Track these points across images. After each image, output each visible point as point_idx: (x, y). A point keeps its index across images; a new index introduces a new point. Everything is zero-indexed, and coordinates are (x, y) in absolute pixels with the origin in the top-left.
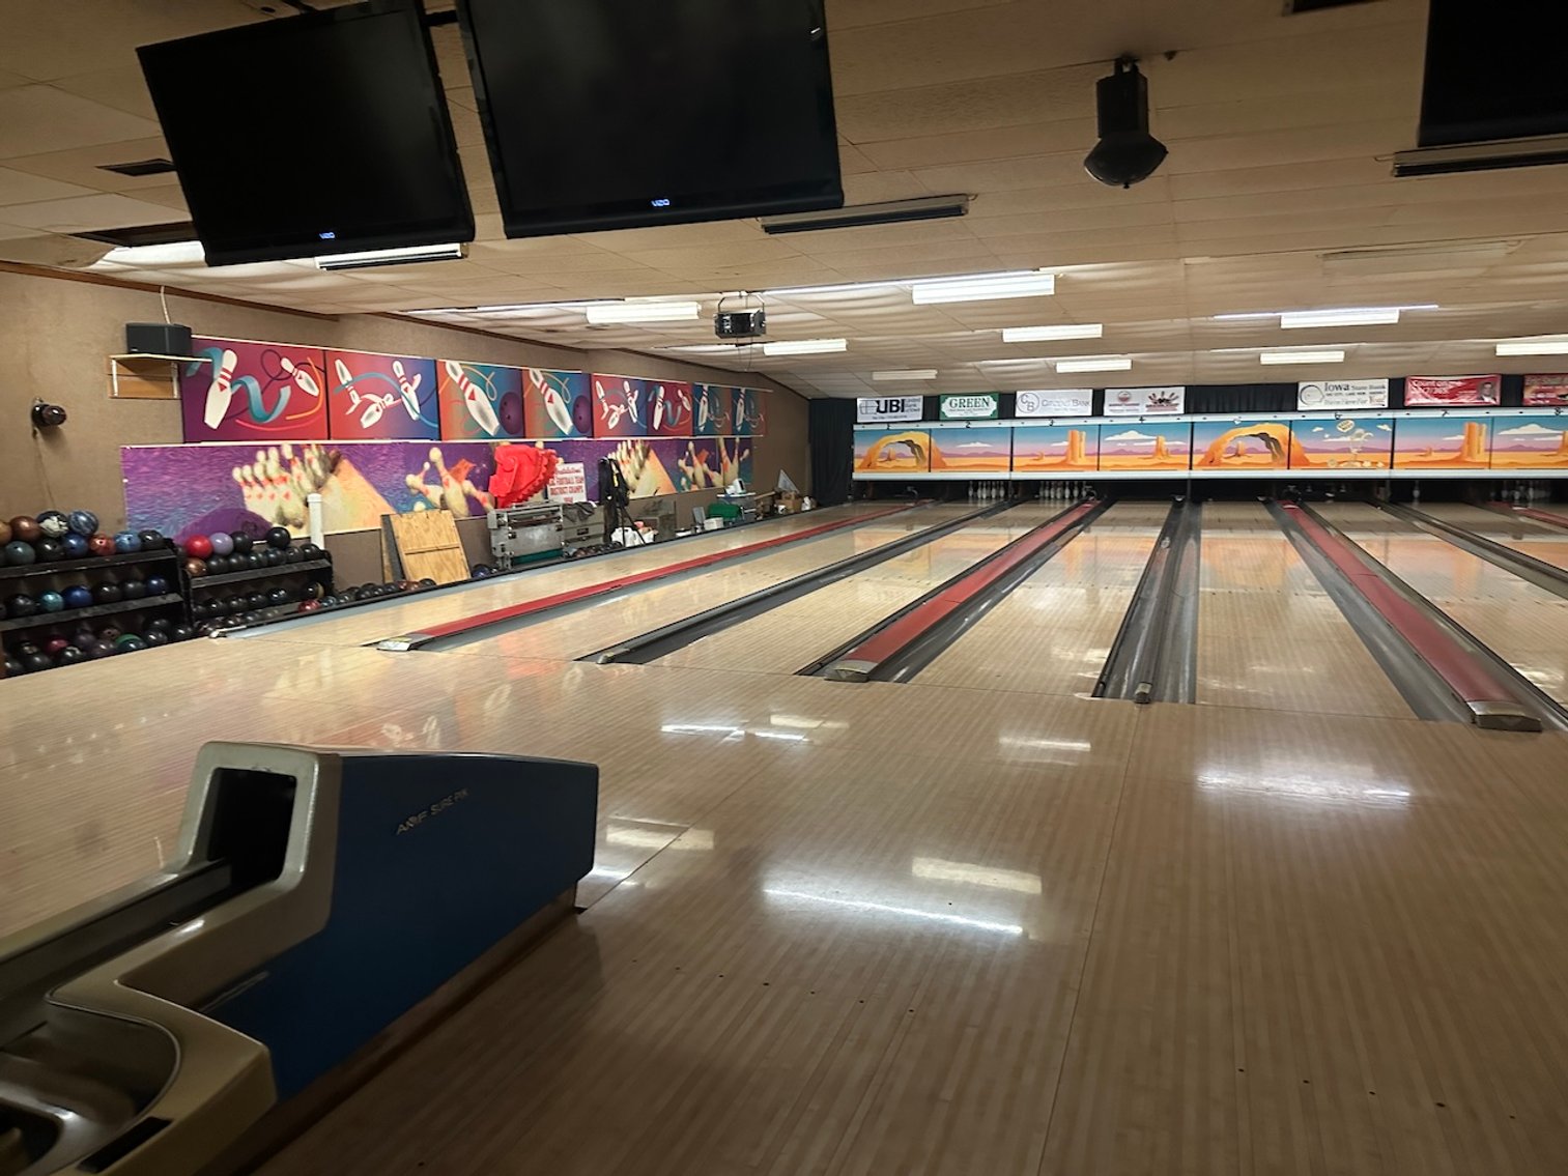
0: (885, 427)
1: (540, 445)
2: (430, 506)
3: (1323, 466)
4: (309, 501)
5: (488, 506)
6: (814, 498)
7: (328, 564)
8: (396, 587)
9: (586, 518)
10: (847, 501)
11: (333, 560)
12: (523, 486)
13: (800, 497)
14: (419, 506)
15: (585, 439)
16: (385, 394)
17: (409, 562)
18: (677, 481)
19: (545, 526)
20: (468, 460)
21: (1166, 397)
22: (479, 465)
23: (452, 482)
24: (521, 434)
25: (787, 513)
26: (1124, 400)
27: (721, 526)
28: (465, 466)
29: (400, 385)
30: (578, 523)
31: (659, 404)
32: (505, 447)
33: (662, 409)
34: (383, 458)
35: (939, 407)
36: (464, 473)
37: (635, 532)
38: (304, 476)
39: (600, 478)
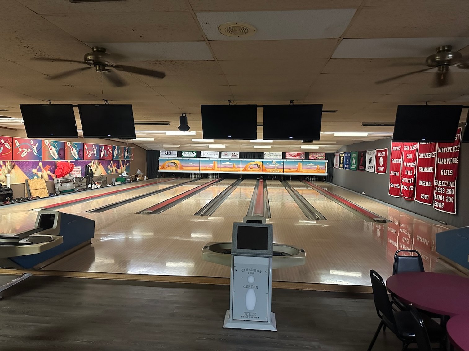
0: (167, 158)
1: (69, 162)
2: (38, 177)
3: (269, 171)
4: (7, 176)
5: (54, 178)
6: (148, 176)
7: (12, 192)
8: (29, 198)
9: (81, 181)
10: (157, 177)
11: (13, 191)
12: (64, 173)
13: (143, 176)
14: (35, 177)
15: (81, 160)
16: (28, 149)
17: (32, 192)
18: (107, 171)
19: (70, 183)
20: (49, 165)
21: (235, 154)
22: (52, 167)
23: (45, 171)
24: (64, 159)
25: (139, 180)
26: (226, 154)
27: (120, 184)
28: (48, 167)
29: (32, 146)
30: (79, 182)
31: (103, 151)
32: (60, 162)
33: (103, 152)
34: (26, 165)
35: (181, 154)
36: (48, 169)
37: (95, 185)
38: (5, 169)
39: (85, 170)
